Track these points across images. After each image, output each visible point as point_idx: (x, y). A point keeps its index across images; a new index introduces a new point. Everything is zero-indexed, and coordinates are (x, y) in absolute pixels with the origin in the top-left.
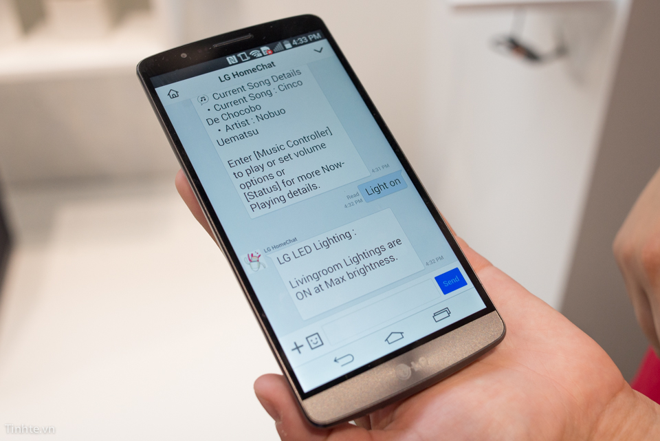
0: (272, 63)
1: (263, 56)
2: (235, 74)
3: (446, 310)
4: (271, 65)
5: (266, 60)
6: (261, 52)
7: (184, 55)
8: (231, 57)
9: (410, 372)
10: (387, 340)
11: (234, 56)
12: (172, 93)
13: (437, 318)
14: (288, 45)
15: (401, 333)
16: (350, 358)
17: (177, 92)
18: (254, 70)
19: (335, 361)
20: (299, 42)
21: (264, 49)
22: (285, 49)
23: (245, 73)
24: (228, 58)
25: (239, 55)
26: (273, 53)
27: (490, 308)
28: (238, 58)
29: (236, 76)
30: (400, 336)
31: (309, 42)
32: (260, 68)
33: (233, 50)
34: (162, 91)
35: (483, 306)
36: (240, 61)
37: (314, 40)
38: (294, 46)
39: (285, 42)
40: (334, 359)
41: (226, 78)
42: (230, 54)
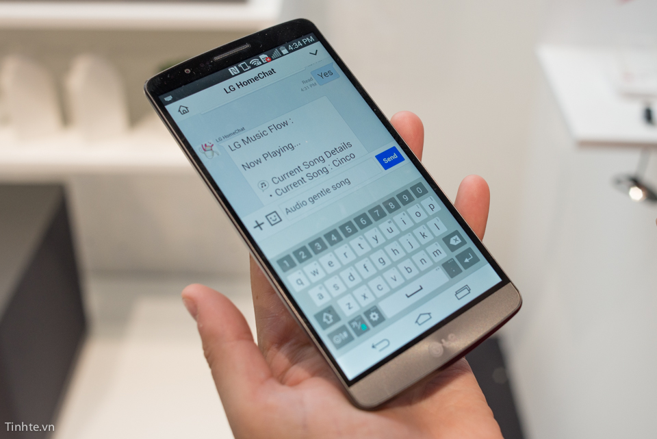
0: (272, 70)
1: (263, 64)
2: (239, 84)
3: (466, 287)
4: (272, 72)
5: (266, 68)
6: (260, 60)
7: (188, 71)
8: (232, 68)
9: (442, 349)
10: (417, 322)
11: (235, 67)
12: (182, 109)
13: (460, 295)
14: (285, 51)
15: (429, 314)
16: (385, 343)
17: (186, 108)
18: (256, 79)
19: (373, 347)
20: (294, 47)
21: (263, 57)
22: (283, 55)
23: (248, 82)
24: (229, 70)
25: (240, 65)
26: (272, 60)
27: (505, 280)
28: (239, 69)
29: (240, 86)
30: (428, 316)
31: (304, 46)
32: (261, 76)
33: (234, 61)
34: (172, 108)
35: (498, 280)
36: (242, 72)
37: (308, 44)
38: (290, 51)
39: (281, 48)
40: (371, 346)
41: (232, 89)
42: (231, 65)
